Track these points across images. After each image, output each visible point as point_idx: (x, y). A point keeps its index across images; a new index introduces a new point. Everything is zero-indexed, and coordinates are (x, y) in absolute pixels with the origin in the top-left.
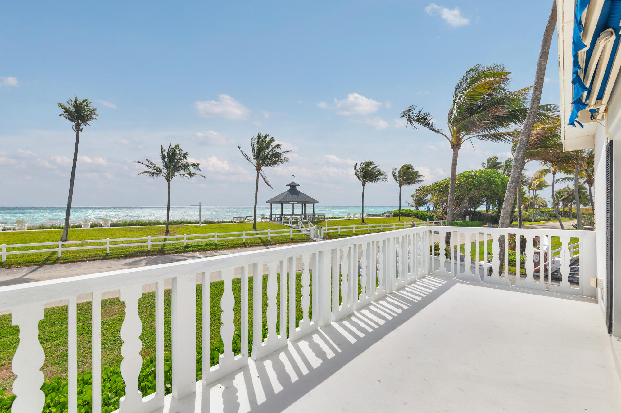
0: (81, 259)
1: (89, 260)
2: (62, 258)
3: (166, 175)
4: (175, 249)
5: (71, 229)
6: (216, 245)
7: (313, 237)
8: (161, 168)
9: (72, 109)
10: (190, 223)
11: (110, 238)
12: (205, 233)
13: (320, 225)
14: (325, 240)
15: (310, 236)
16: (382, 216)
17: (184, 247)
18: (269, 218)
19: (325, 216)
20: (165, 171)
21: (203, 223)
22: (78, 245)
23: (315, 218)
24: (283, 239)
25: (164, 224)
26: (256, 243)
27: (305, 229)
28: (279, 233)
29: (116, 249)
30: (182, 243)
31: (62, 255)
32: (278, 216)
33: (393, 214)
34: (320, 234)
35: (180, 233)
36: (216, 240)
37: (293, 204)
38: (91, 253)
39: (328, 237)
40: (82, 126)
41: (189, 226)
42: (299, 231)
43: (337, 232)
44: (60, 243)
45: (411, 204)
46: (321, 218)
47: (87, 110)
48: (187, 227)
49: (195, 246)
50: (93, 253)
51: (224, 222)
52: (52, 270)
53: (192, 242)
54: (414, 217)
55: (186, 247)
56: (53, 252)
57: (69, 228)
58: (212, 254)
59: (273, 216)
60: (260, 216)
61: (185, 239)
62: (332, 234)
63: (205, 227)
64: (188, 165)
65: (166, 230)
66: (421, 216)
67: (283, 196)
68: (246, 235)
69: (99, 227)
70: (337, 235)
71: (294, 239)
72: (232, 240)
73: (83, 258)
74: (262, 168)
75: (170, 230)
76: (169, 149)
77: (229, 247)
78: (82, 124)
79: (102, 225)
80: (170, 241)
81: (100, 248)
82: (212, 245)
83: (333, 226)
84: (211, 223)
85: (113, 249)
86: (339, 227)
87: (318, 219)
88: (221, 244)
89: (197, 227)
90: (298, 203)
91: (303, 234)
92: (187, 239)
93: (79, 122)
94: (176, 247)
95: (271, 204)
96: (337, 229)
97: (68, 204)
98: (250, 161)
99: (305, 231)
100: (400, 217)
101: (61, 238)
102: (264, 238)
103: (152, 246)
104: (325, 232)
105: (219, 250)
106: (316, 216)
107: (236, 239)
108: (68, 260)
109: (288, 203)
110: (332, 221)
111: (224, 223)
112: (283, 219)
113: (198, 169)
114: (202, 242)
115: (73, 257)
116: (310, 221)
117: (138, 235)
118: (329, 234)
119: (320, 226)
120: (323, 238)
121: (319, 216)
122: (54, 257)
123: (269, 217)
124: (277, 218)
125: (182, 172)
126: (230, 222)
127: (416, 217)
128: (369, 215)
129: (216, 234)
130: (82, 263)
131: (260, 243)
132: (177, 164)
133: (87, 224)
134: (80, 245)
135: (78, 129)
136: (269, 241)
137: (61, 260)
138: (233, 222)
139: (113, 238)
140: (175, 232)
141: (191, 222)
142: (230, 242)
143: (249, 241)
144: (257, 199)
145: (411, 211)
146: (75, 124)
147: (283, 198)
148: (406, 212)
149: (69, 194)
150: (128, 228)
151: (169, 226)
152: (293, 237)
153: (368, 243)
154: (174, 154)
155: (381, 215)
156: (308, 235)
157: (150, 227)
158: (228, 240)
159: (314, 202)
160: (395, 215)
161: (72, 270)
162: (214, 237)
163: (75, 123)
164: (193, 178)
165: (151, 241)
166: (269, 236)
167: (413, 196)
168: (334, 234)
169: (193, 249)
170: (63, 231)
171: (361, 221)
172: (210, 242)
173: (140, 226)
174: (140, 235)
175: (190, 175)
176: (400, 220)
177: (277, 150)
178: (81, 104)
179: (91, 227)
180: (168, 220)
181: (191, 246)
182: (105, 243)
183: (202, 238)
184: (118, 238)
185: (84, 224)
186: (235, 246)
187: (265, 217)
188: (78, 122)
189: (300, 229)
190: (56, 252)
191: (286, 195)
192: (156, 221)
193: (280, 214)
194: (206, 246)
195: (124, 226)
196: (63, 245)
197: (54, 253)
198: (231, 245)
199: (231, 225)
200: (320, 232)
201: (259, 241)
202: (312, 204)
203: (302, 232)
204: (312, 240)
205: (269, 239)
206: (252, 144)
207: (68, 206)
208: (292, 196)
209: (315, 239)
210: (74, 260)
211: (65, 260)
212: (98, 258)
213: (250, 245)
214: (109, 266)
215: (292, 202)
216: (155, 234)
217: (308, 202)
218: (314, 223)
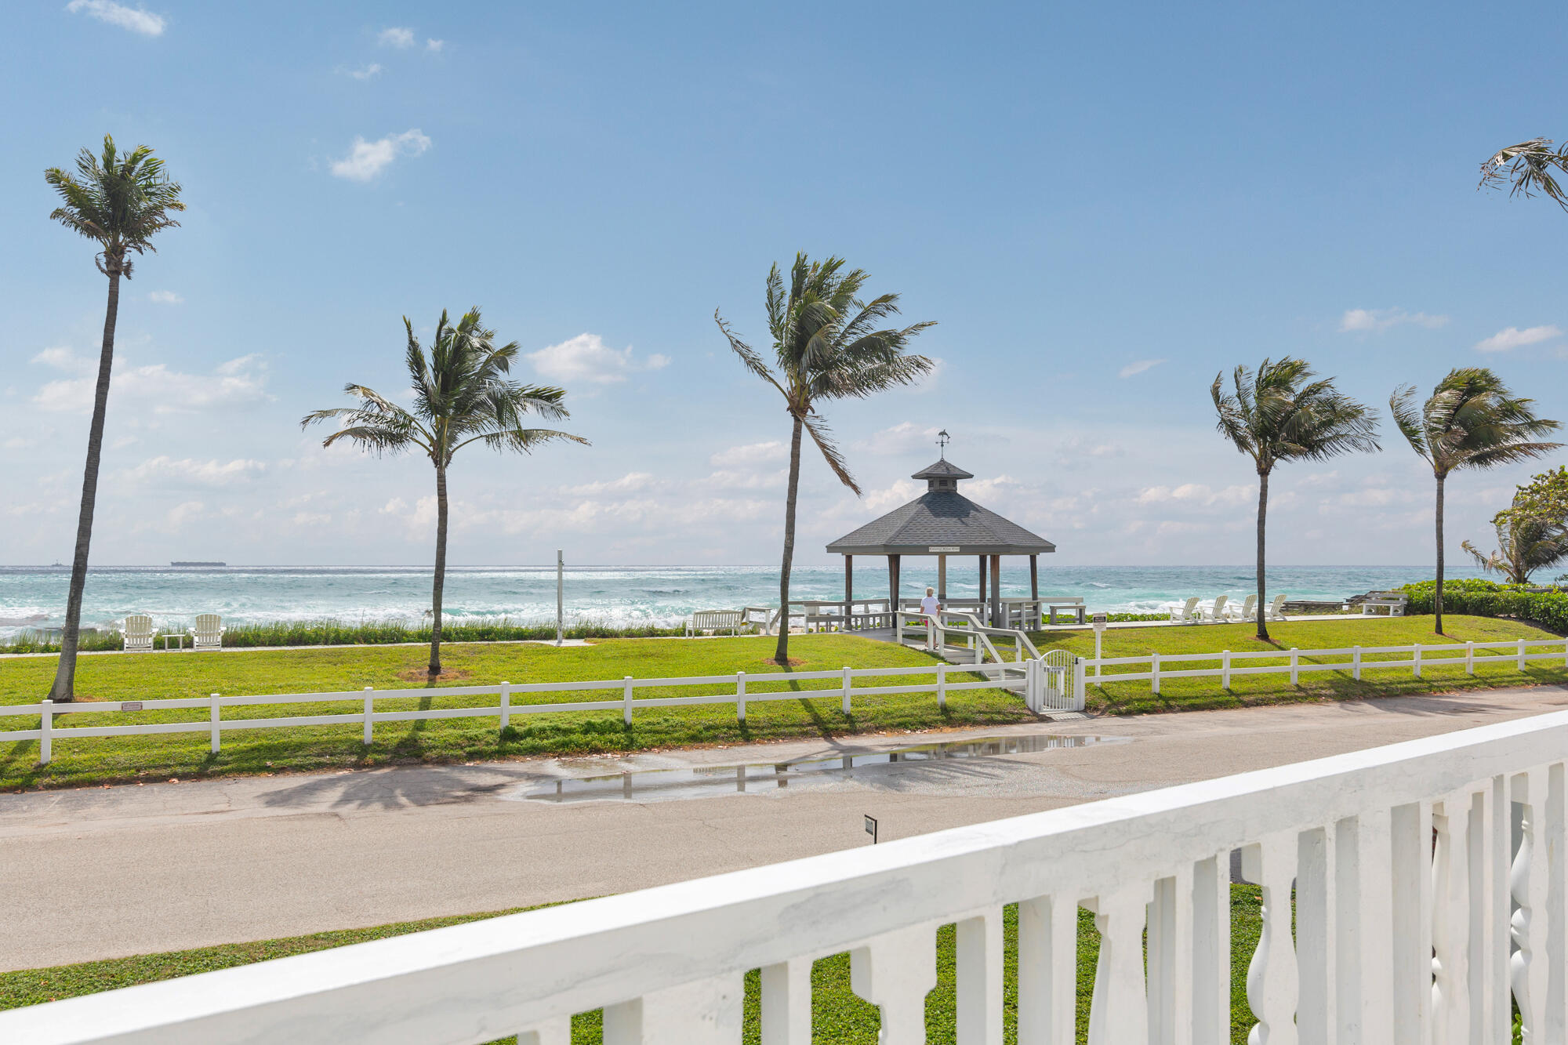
0: (119, 775)
1: (150, 780)
2: (54, 768)
3: (431, 438)
4: (466, 743)
5: (88, 653)
6: (628, 728)
7: (1039, 701)
8: (411, 411)
9: (96, 189)
10: (521, 635)
11: (224, 693)
12: (583, 679)
13: (1064, 647)
14: (1093, 718)
15: (1023, 697)
16: (1349, 612)
17: (501, 737)
18: (839, 619)
19: (1081, 611)
20: (427, 424)
21: (569, 637)
22: (108, 718)
23: (1041, 619)
24: (907, 707)
25: (422, 637)
26: (793, 725)
27: (1001, 664)
28: (890, 681)
29: (243, 736)
30: (493, 717)
31: (53, 754)
32: (878, 609)
33: (1402, 602)
34: (1070, 693)
35: (483, 677)
36: (627, 709)
37: (942, 557)
38: (156, 751)
39: (1104, 703)
40: (131, 255)
41: (517, 648)
42: (973, 673)
43: (1148, 683)
44: (49, 707)
45: (1487, 558)
46: (1067, 620)
47: (149, 190)
48: (508, 650)
49: (543, 730)
50: (163, 752)
51: (652, 633)
52: (19, 816)
53: (528, 716)
54: (1509, 617)
55: (509, 735)
56: (22, 742)
57: (81, 649)
58: (613, 767)
59: (857, 609)
60: (805, 611)
61: (505, 700)
62: (1125, 692)
63: (582, 654)
64: (516, 397)
65: (428, 662)
66: (1547, 611)
67: (900, 524)
68: (751, 687)
69: (184, 648)
70: (1147, 696)
71: (954, 711)
72: (690, 710)
73: (126, 769)
74: (813, 403)
75: (444, 663)
76: (443, 335)
77: (678, 739)
78: (128, 249)
79: (196, 639)
80: (445, 707)
81: (188, 733)
82: (611, 728)
83: (1128, 653)
84: (602, 634)
85: (235, 736)
86: (1156, 659)
87: (1052, 624)
88: (649, 723)
89: (549, 651)
90: (966, 550)
91: (991, 690)
92: (512, 703)
93: (118, 240)
94: (472, 732)
95: (849, 559)
96: (1146, 667)
97: (76, 558)
98: (763, 372)
99: (1003, 675)
100: (1443, 617)
101: (49, 689)
102: (824, 705)
103: (379, 728)
104: (1090, 679)
105: (641, 749)
106: (1045, 609)
107: (709, 705)
108: (74, 777)
109: (922, 550)
110: (1120, 633)
111: (653, 635)
112: (901, 621)
113: (560, 412)
114: (569, 716)
115: (91, 767)
116: (1022, 634)
117: (326, 680)
118: (1110, 693)
119: (1068, 654)
120: (1083, 708)
121: (1059, 612)
122: (24, 763)
123: (841, 611)
124: (874, 616)
125: (491, 427)
126: (681, 632)
127: (1520, 619)
128: (1288, 608)
129: (630, 681)
130: (122, 789)
131: (810, 725)
132: (470, 394)
133: (140, 637)
134: (118, 720)
135: (116, 268)
136: (849, 716)
137: (50, 775)
138: (690, 634)
139: (231, 693)
140: (465, 673)
141: (523, 632)
142: (683, 719)
143: (761, 715)
144: (793, 533)
145: (1490, 588)
146: (104, 249)
147: (899, 533)
148: (1468, 594)
149: (80, 518)
150: (286, 651)
151: (443, 645)
152: (949, 701)
153: (1551, 768)
154: (460, 351)
155: (1340, 605)
156: (1013, 695)
157: (368, 649)
158: (676, 711)
159: (1034, 548)
160: (1412, 608)
161: (86, 818)
162: (617, 695)
163: (105, 244)
164: (536, 448)
165: (375, 709)
166: (847, 697)
167: (1498, 519)
168: (1136, 691)
169: (538, 742)
170: (58, 661)
171: (1255, 631)
172: (605, 718)
173: (333, 644)
174: (332, 681)
175: (524, 437)
176: (1439, 629)
177: (879, 325)
178: (128, 169)
179: (155, 648)
180: (438, 623)
181: (530, 733)
182: (203, 713)
183: (569, 697)
184: (251, 691)
185: (133, 637)
186: (705, 734)
187: (823, 610)
188: (116, 239)
189: (978, 666)
190: (32, 742)
191: (913, 519)
192: (390, 625)
193: (886, 601)
194: (586, 732)
195: (275, 645)
196: (56, 716)
197: (23, 747)
198: (691, 732)
199: (685, 645)
200: (1069, 683)
201: (804, 715)
202: (1027, 558)
203: (986, 679)
204: (1035, 714)
205: (847, 707)
206: (772, 305)
207: (76, 563)
208: (938, 519)
209: (1046, 711)
210: (94, 775)
211: (63, 773)
212: (179, 770)
213: (766, 731)
214: (218, 808)
215: (942, 549)
216: (389, 681)
217: (1009, 546)
218: (1040, 639)
